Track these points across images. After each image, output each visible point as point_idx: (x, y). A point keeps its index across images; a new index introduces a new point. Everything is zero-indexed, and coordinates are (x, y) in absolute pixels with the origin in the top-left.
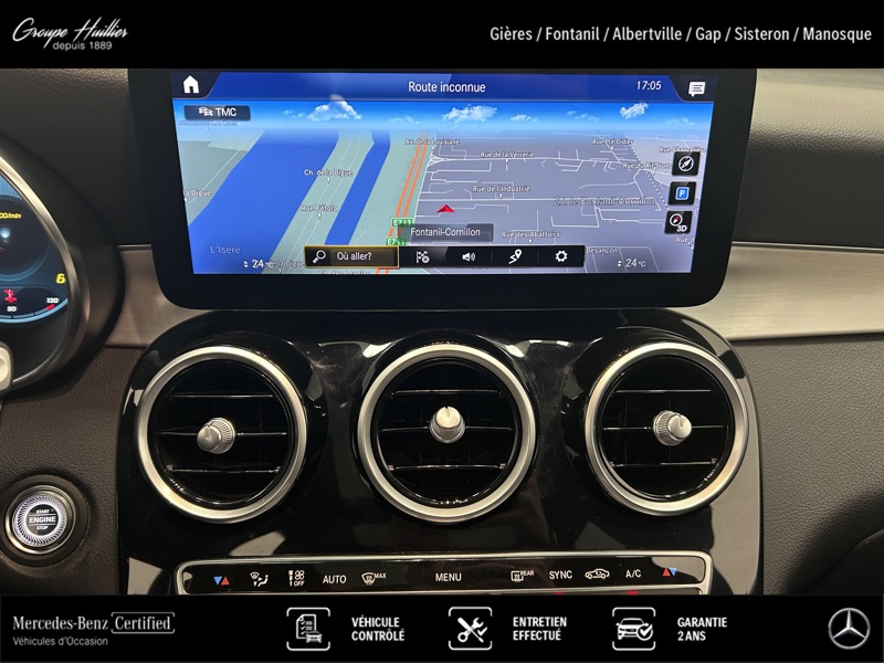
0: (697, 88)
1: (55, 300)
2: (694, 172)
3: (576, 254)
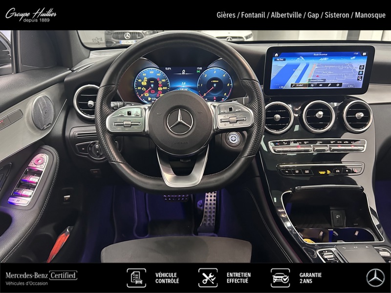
0: (364, 54)
1: (223, 99)
2: (363, 69)
3: (341, 85)
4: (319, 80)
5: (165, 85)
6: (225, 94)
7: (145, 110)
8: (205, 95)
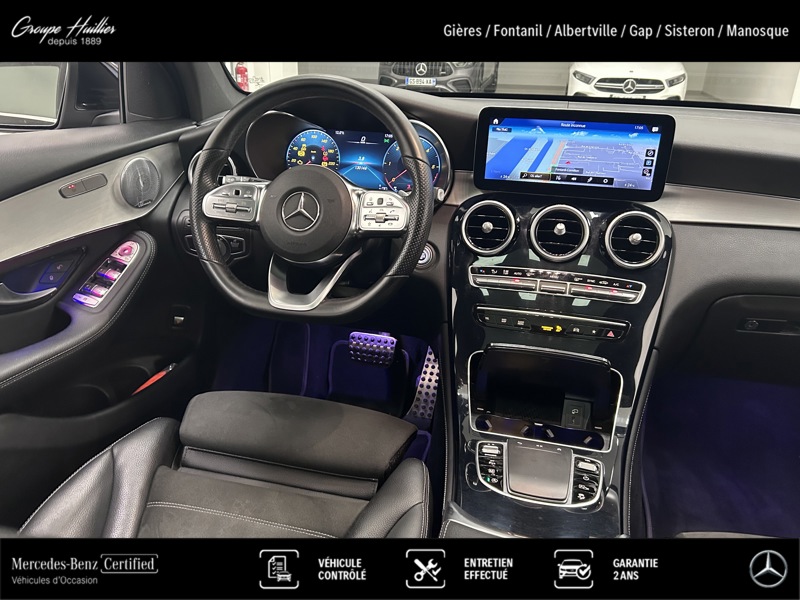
0: (655, 129)
2: (653, 156)
3: (611, 181)
4: (571, 171)
5: (332, 158)
7: (261, 189)
8: (393, 180)
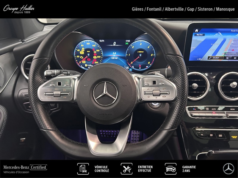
1: (147, 67)
4: (234, 54)
5: (99, 54)
6: (149, 63)
7: (75, 79)
8: (132, 63)
